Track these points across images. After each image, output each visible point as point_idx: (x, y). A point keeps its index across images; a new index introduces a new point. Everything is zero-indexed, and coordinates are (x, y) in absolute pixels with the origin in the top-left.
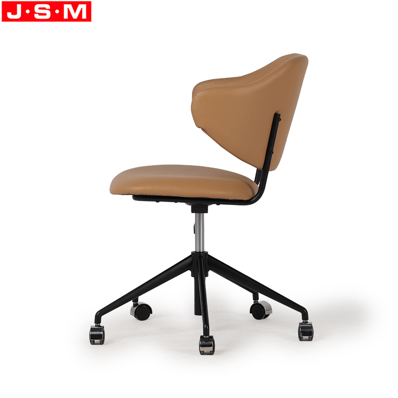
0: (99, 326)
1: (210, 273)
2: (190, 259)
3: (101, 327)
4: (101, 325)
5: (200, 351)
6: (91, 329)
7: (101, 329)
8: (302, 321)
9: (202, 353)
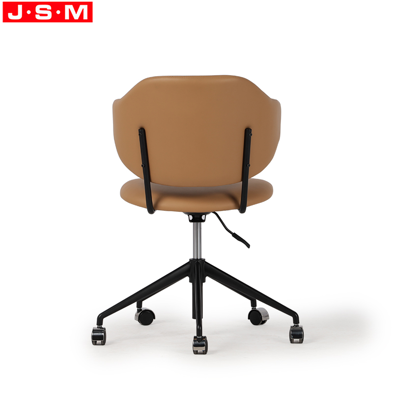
0: (101, 328)
1: (208, 279)
2: (188, 266)
3: (103, 328)
4: (103, 326)
5: (194, 351)
6: (93, 330)
7: (103, 330)
8: (293, 325)
9: (196, 353)
